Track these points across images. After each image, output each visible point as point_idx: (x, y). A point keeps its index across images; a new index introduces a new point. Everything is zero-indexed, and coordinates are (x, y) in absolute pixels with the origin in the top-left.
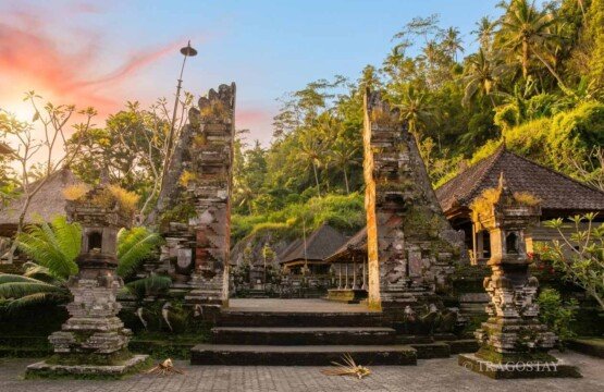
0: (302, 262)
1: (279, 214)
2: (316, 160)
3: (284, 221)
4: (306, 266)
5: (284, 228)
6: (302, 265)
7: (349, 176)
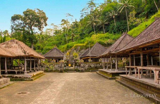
0: (89, 58)
1: (82, 41)
2: (94, 23)
3: (84, 43)
4: (90, 59)
5: (83, 46)
6: (89, 59)
7: (105, 28)
